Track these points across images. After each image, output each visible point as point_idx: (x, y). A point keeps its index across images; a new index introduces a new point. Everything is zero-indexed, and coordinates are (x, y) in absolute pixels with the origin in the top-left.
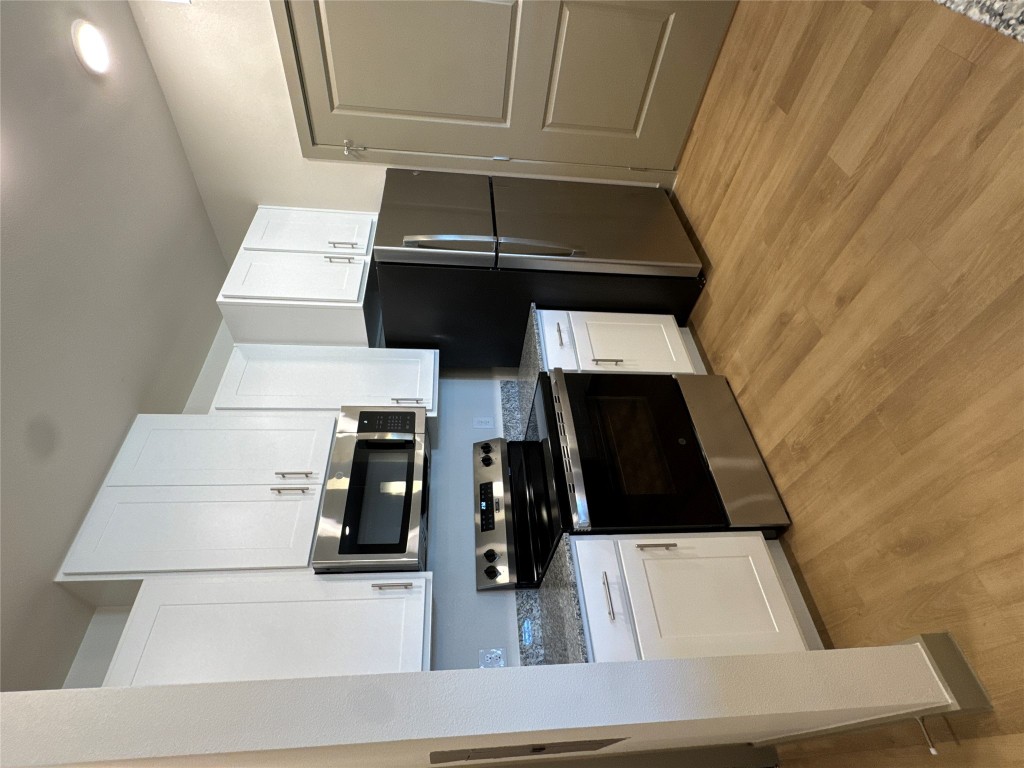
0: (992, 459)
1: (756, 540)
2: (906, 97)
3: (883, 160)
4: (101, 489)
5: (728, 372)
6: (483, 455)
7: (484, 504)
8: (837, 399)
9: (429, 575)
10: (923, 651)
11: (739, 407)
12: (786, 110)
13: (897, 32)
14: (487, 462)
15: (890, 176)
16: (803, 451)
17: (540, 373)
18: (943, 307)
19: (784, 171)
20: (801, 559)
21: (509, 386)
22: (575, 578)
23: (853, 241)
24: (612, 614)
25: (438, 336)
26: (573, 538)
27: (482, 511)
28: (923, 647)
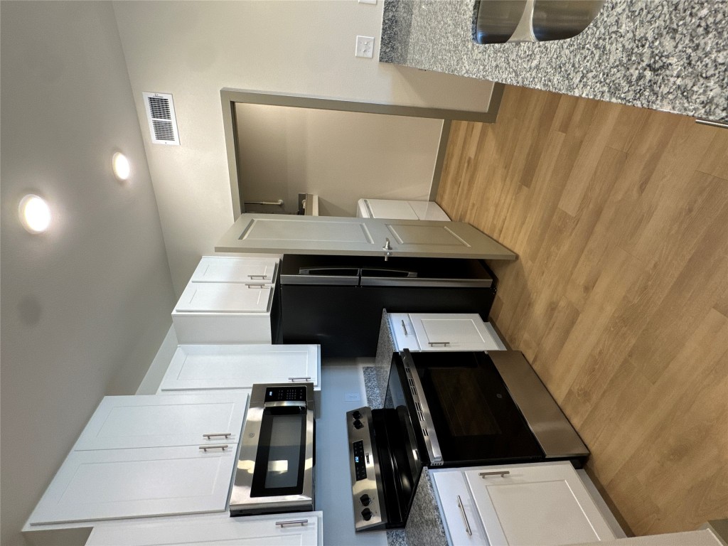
0: (712, 376)
1: (567, 467)
2: (595, 173)
3: (591, 206)
4: (71, 452)
5: (522, 348)
6: (354, 420)
7: (357, 458)
8: (600, 353)
9: (320, 513)
10: (713, 535)
11: (535, 372)
12: (528, 186)
13: (582, 142)
14: (358, 425)
15: (598, 213)
16: (586, 395)
17: (394, 353)
18: (650, 283)
19: (534, 218)
20: (604, 481)
21: (369, 370)
22: (437, 502)
23: (585, 252)
24: (469, 531)
25: (320, 335)
26: (431, 471)
27: (356, 463)
28: (713, 532)
